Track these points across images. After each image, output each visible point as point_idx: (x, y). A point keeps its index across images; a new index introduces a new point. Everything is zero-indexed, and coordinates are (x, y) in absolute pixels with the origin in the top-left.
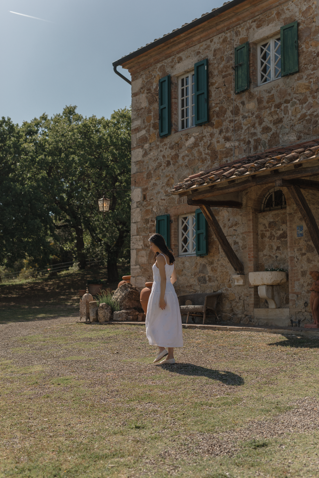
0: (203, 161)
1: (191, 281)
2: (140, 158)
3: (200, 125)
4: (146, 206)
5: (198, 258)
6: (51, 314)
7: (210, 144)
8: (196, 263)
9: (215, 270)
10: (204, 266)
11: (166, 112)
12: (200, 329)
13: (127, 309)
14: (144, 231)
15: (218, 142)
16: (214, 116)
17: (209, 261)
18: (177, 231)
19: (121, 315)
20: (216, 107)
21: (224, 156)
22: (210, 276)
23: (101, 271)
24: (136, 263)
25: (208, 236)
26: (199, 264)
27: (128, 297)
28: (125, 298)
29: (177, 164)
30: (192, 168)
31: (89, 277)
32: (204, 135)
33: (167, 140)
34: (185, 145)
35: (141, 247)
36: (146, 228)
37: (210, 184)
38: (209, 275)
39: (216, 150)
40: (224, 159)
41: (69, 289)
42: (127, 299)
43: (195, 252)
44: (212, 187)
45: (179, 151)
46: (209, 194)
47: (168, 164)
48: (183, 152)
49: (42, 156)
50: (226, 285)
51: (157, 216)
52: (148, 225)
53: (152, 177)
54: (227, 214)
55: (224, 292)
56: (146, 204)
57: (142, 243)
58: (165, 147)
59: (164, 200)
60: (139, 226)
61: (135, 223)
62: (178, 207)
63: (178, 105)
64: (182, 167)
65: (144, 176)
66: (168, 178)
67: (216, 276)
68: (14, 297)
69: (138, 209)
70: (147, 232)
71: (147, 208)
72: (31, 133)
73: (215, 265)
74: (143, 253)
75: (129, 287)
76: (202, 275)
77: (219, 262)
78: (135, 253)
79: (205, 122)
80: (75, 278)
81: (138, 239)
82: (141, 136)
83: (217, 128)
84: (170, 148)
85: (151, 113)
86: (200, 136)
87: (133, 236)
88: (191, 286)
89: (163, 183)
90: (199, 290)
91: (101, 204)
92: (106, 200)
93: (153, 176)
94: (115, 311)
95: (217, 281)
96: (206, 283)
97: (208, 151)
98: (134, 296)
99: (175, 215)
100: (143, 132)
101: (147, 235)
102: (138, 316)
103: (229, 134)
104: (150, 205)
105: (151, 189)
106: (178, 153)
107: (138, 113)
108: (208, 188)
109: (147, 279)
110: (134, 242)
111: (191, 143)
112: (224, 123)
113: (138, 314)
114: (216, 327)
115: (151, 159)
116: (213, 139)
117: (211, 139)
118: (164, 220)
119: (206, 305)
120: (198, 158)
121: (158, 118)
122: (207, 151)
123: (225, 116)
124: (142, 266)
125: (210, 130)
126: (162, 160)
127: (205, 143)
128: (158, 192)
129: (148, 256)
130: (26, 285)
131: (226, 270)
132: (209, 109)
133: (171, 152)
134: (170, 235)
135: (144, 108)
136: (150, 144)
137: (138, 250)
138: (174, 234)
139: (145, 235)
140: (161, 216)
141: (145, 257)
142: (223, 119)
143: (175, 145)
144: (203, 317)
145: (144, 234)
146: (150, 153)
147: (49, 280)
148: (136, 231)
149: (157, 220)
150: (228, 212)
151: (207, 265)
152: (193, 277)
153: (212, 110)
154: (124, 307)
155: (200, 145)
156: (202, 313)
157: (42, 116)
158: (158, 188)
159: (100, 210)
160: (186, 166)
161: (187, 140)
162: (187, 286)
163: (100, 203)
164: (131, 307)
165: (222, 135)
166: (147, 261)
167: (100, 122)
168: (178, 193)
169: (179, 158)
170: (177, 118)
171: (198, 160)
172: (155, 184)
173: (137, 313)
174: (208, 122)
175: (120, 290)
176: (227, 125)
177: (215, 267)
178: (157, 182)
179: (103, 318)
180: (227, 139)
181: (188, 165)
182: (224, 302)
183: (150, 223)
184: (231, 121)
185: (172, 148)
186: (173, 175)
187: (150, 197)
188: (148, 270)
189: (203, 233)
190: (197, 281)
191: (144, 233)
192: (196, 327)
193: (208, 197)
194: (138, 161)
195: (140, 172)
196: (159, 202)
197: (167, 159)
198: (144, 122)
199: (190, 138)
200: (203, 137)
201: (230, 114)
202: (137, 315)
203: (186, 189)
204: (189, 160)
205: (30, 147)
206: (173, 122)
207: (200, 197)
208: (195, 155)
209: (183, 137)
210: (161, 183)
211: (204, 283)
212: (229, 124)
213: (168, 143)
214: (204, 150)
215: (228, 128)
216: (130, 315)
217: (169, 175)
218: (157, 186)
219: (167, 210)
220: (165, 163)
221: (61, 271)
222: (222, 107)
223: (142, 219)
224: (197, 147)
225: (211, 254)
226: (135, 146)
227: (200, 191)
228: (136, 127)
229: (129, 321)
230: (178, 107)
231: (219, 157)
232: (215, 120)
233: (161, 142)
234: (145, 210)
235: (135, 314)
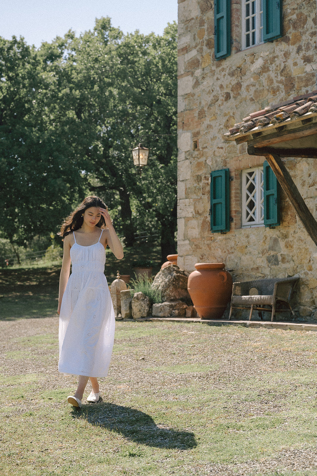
0: (275, 91)
1: (258, 262)
2: (189, 90)
3: (270, 40)
4: (197, 158)
5: (268, 229)
7: (285, 67)
8: (265, 236)
9: (290, 245)
10: (276, 241)
11: (224, 23)
12: (265, 327)
13: (172, 301)
14: (195, 193)
15: (295, 64)
16: (289, 28)
17: (283, 234)
18: (239, 191)
19: (163, 308)
20: (293, 14)
21: (304, 84)
22: (284, 255)
23: (154, 250)
24: (184, 237)
25: (280, 199)
26: (269, 238)
27: (173, 284)
28: (168, 285)
29: (239, 97)
30: (260, 102)
31: (136, 258)
32: (275, 55)
33: (226, 64)
34: (250, 70)
35: (191, 215)
36: (198, 187)
37: (277, 125)
38: (282, 253)
39: (292, 76)
40: (303, 88)
42: (171, 288)
43: (263, 222)
44: (281, 129)
45: (241, 79)
46: (277, 140)
47: (228, 97)
48: (248, 80)
49: (67, 90)
50: (305, 268)
51: (213, 172)
52: (201, 184)
53: (205, 116)
54: (307, 166)
55: (302, 276)
56: (198, 155)
57: (192, 210)
58: (223, 73)
59: (222, 148)
60: (188, 186)
61: (183, 181)
62: (240, 159)
63: (241, 13)
64: (245, 101)
65: (195, 115)
66: (227, 118)
67: (291, 254)
68: (33, 285)
69: (187, 162)
70: (199, 194)
71: (199, 161)
72: (52, 57)
73: (290, 239)
74: (194, 223)
75: (174, 270)
76: (272, 253)
77: (296, 235)
78: (184, 223)
79: (277, 36)
81: (188, 204)
82: (191, 59)
83: (294, 44)
84: (229, 74)
85: (204, 26)
86: (271, 56)
87: (180, 199)
88: (258, 268)
89: (220, 125)
90: (269, 274)
91: (136, 155)
92: (143, 149)
93: (207, 115)
94: (155, 303)
95: (293, 261)
96: (278, 264)
97: (282, 77)
98: (181, 283)
99: (236, 170)
100: (194, 53)
101: (199, 198)
102: (187, 310)
103: (310, 53)
104: (203, 155)
105: (204, 133)
106: (240, 81)
107: (186, 25)
108: (275, 131)
109: (199, 259)
110: (182, 208)
111: (258, 66)
112: (304, 37)
113: (186, 308)
114: (287, 325)
115: (204, 90)
116: (289, 61)
117: (285, 60)
118: (221, 176)
119: (276, 295)
120: (267, 88)
121: (213, 31)
122: (280, 78)
123: (305, 26)
124: (192, 241)
125: (285, 48)
126: (220, 92)
127: (277, 66)
128: (214, 137)
129: (200, 228)
130: (51, 269)
131: (305, 245)
132: (282, 18)
133: (231, 81)
134: (230, 198)
135: (195, 18)
136: (203, 69)
137: (187, 219)
138: (236, 197)
139: (196, 197)
140: (218, 171)
141: (196, 228)
142: (302, 31)
143: (236, 69)
144: (271, 311)
145: (194, 196)
146: (202, 83)
148: (184, 193)
149: (211, 176)
150: (308, 164)
151: (279, 239)
152: (261, 255)
153: (287, 19)
154: (167, 298)
155: (271, 69)
156: (270, 306)
157: (68, 34)
158: (214, 132)
159: (135, 164)
160: (252, 100)
161: (252, 62)
162: (252, 269)
163: (135, 154)
164: (177, 297)
165: (301, 54)
166: (199, 234)
167: (147, 41)
168: (235, 138)
169: (242, 88)
170: (239, 31)
171: (268, 90)
172: (209, 127)
173: (185, 306)
174: (282, 36)
175: (163, 275)
176: (308, 40)
177: (291, 241)
178: (213, 123)
179: (138, 313)
180: (308, 60)
181: (254, 98)
182: (302, 291)
183: (203, 182)
184: (313, 34)
185: (232, 74)
186: (234, 114)
187: (203, 145)
188: (201, 246)
189: (273, 195)
190: (266, 262)
191: (195, 194)
192: (261, 325)
193: (277, 143)
194: (186, 94)
195: (189, 110)
196: (215, 152)
197: (226, 91)
198: (194, 39)
199: (257, 59)
200: (274, 57)
201: (312, 23)
202: (185, 309)
203: (245, 132)
204: (255, 91)
205: (50, 77)
206: (234, 37)
207: (265, 143)
208: (264, 84)
209: (248, 59)
210: (218, 124)
211: (275, 264)
212: (310, 38)
213: (227, 67)
214: (276, 77)
215: (308, 44)
216: (176, 309)
217: (229, 112)
218: (213, 129)
219: (225, 162)
220: (223, 96)
222: (301, 14)
223: (192, 176)
224: (266, 72)
225: (285, 224)
226: (182, 72)
227: (264, 134)
228: (184, 46)
229: (173, 317)
230: (241, 15)
231: (296, 86)
232: (291, 33)
233: (218, 66)
234: (196, 163)
235: (181, 307)
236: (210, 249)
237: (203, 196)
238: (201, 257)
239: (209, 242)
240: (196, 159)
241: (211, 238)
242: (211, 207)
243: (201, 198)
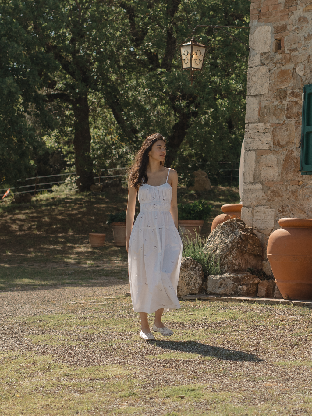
4: (281, 64)
6: (45, 280)
13: (235, 271)
14: (274, 115)
19: (223, 282)
24: (254, 179)
27: (238, 248)
28: (231, 248)
35: (266, 147)
36: (280, 107)
41: (65, 230)
42: (235, 253)
51: (306, 85)
52: (285, 103)
53: (297, 4)
56: (282, 59)
57: (269, 139)
60: (264, 104)
61: (255, 96)
69: (264, 69)
70: (281, 117)
71: (283, 68)
74: (272, 158)
75: (239, 227)
78: (254, 158)
80: (73, 209)
81: (261, 131)
87: (249, 123)
91: (186, 54)
92: (198, 46)
93: (299, 2)
94: (209, 274)
98: (249, 247)
101: (282, 122)
102: (259, 286)
104: (290, 60)
105: (294, 28)
110: (252, 136)
113: (259, 283)
124: (266, 185)
128: (309, 35)
129: (281, 166)
137: (260, 153)
139: (277, 122)
141: (275, 167)
145: (274, 120)
147: (17, 211)
148: (256, 114)
149: (305, 92)
154: (228, 268)
159: (184, 66)
163: (185, 52)
164: (243, 267)
166: (279, 175)
172: (302, 20)
173: (256, 280)
175: (221, 233)
178: (308, 15)
179: (185, 288)
183: (288, 99)
187: (291, 46)
188: (281, 194)
191: (274, 117)
202: (257, 284)
216: (243, 284)
218: (307, 23)
221: (37, 193)
223: (271, 89)
229: (239, 296)
234: (278, 71)
235: (252, 282)
236: (296, 198)
237: (287, 121)
238: (281, 209)
239: (294, 188)
240: (278, 65)
241: (299, 182)
242: (303, 137)
243: (284, 123)
